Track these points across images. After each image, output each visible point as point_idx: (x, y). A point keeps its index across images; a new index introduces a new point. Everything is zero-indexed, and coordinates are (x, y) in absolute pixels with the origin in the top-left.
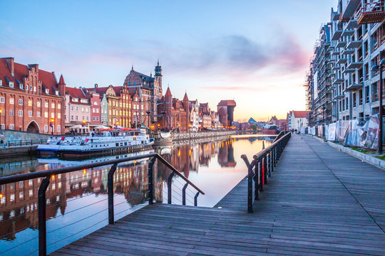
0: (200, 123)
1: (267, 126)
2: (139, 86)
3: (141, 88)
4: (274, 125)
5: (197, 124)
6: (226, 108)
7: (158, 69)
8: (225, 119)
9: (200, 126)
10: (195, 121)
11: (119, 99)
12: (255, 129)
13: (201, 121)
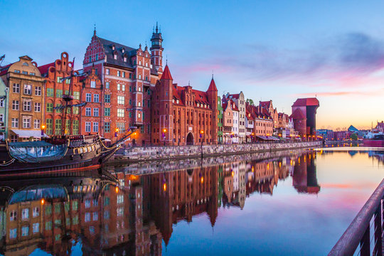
0: (249, 130)
1: (370, 135)
2: (101, 62)
3: (105, 64)
4: (381, 133)
5: (241, 131)
6: (303, 109)
7: (156, 38)
8: (302, 125)
9: (249, 134)
10: (236, 125)
11: (44, 83)
12: (355, 139)
13: (251, 126)
